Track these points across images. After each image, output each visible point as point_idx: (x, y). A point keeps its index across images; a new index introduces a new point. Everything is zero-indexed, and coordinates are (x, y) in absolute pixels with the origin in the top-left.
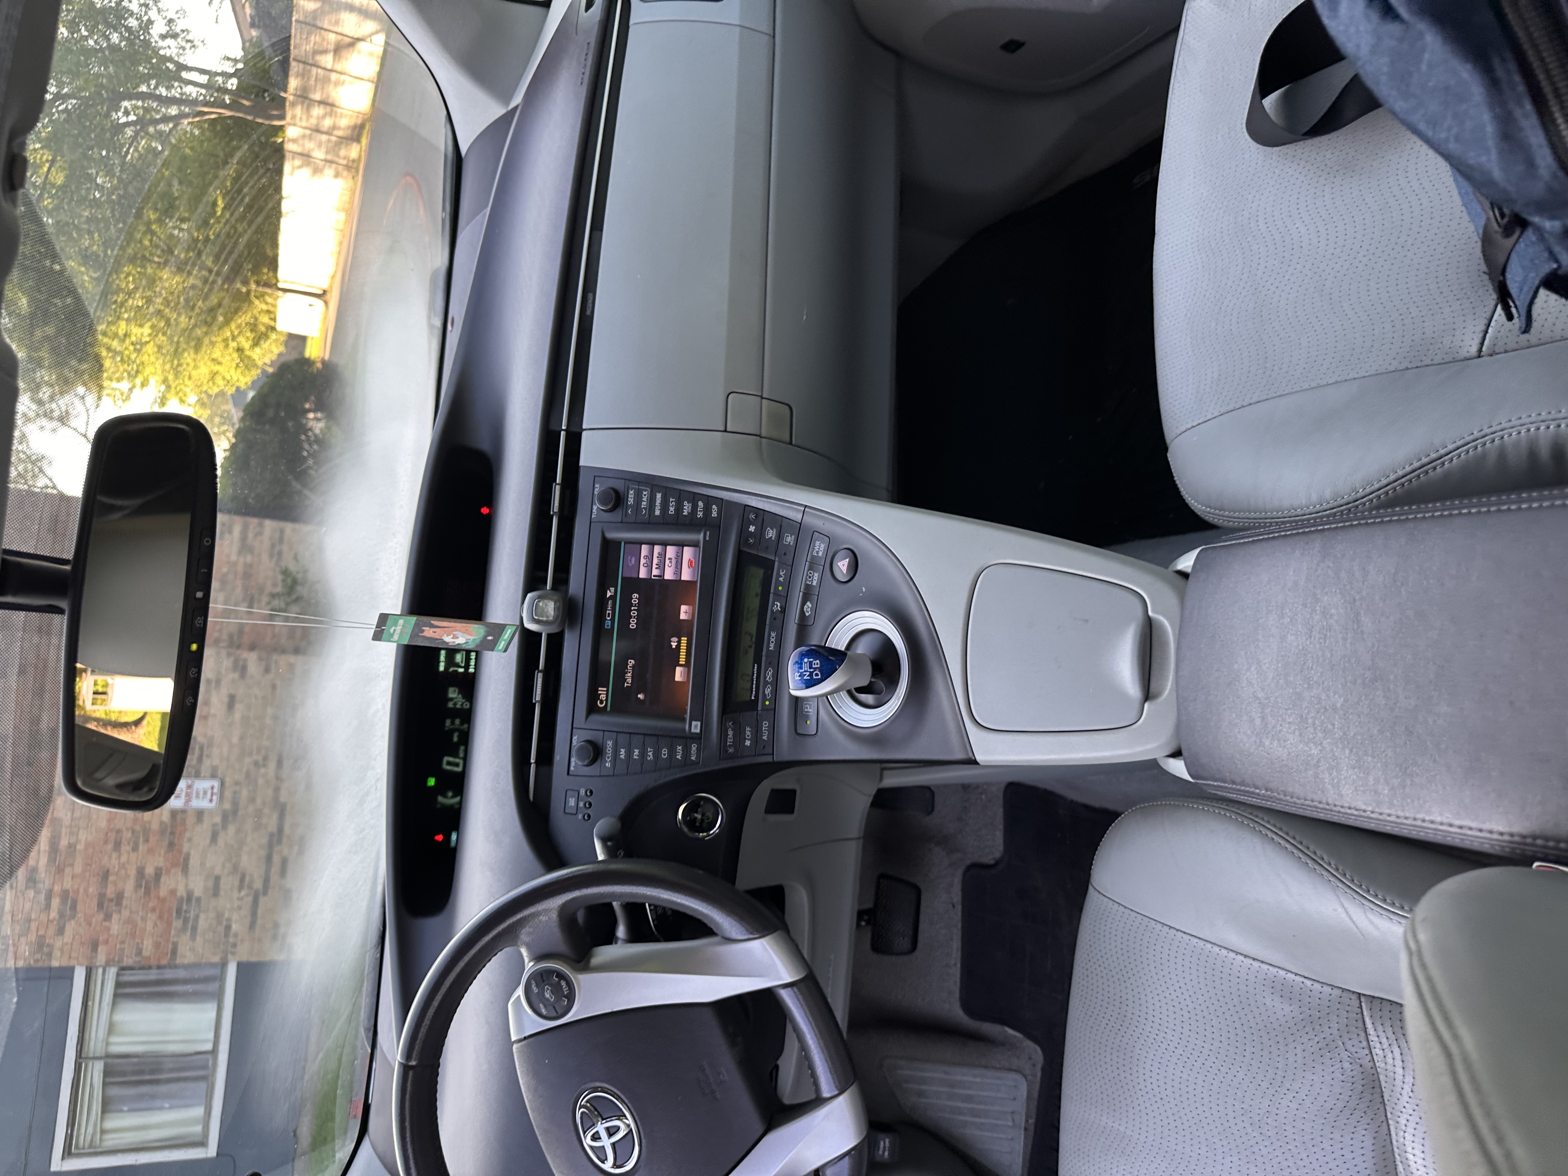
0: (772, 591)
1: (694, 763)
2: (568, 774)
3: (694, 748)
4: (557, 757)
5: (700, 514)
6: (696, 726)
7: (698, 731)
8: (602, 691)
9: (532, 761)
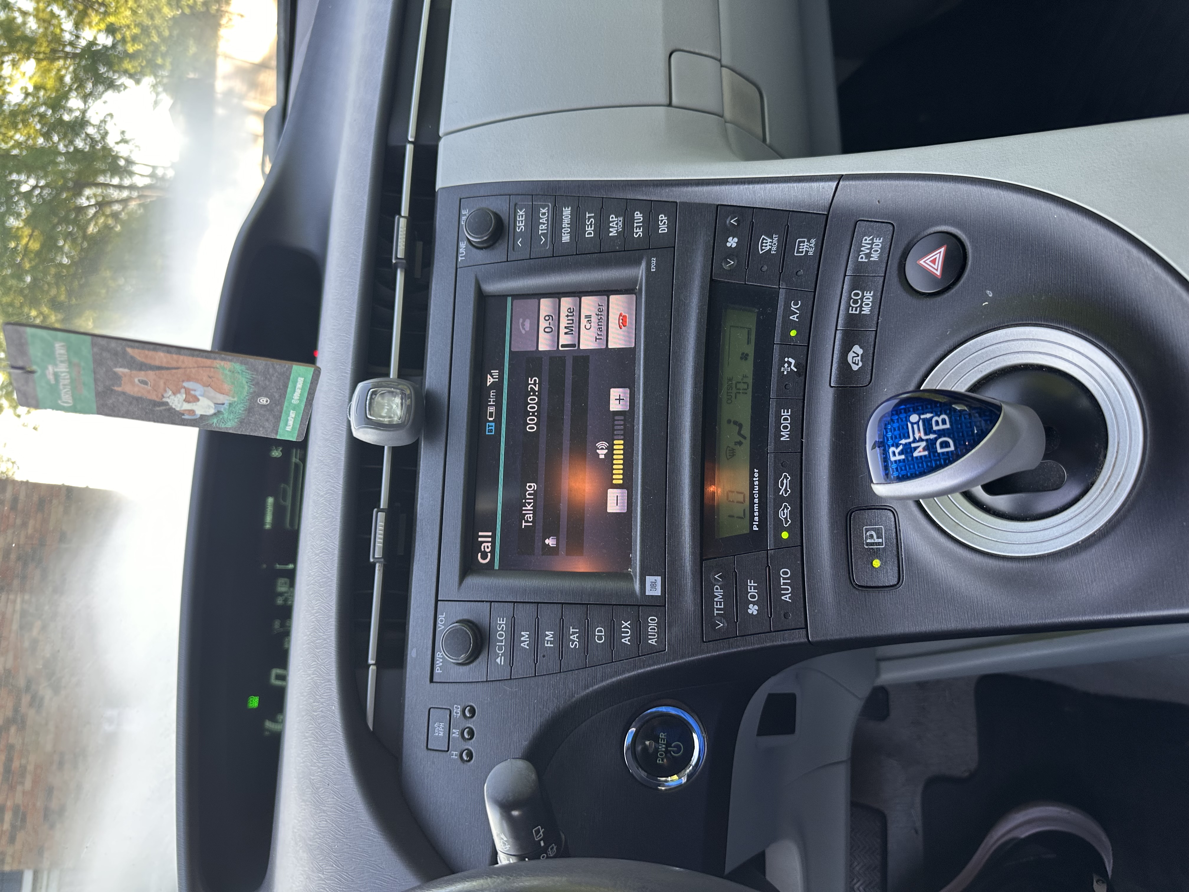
0: (777, 340)
1: (653, 651)
2: (431, 681)
3: (652, 623)
4: (412, 653)
5: (639, 232)
6: (653, 585)
7: (658, 592)
8: (484, 538)
9: (371, 661)
